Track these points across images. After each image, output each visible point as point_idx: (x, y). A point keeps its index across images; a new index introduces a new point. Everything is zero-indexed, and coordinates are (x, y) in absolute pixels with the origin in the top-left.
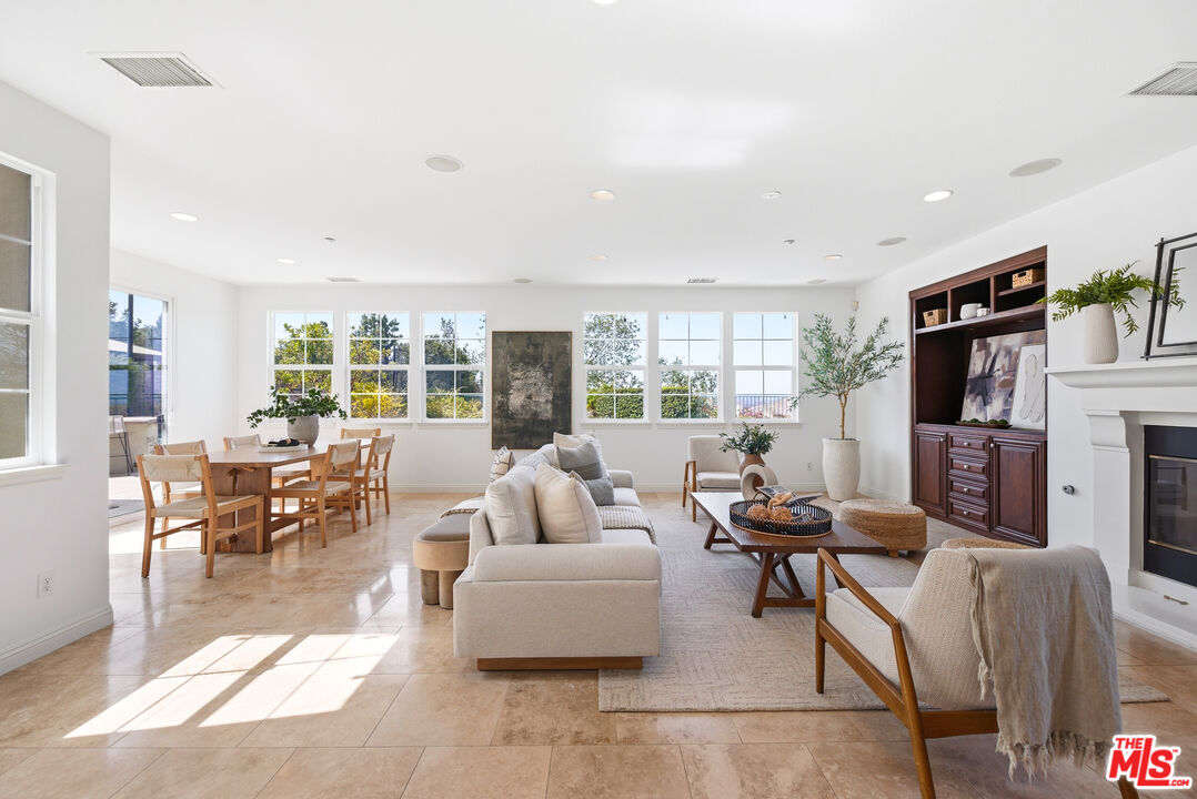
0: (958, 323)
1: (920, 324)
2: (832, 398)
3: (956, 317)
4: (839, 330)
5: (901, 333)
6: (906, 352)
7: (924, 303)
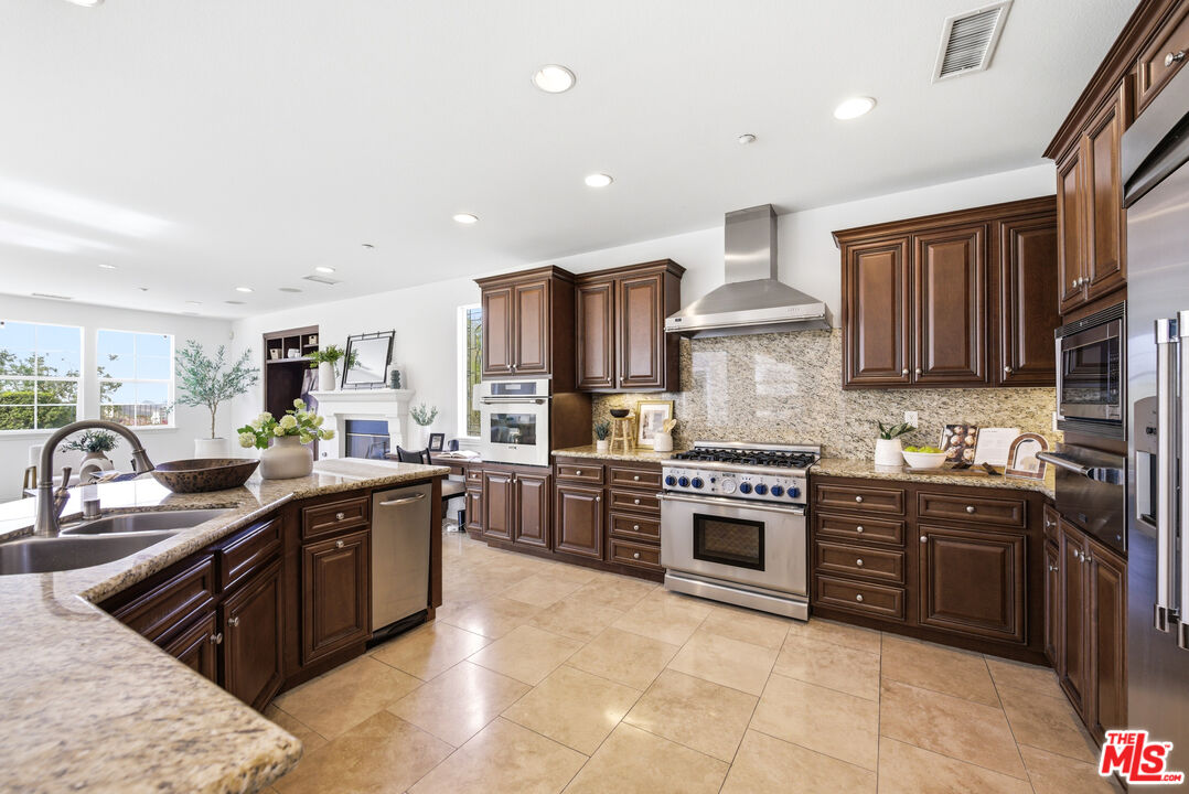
0: (287, 360)
1: (269, 357)
2: (203, 407)
3: (286, 357)
4: (210, 355)
5: (258, 362)
6: (261, 375)
7: (272, 343)
